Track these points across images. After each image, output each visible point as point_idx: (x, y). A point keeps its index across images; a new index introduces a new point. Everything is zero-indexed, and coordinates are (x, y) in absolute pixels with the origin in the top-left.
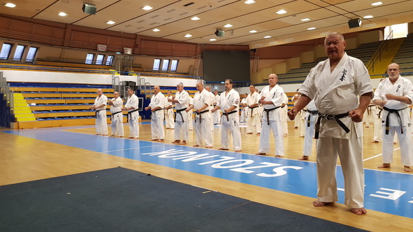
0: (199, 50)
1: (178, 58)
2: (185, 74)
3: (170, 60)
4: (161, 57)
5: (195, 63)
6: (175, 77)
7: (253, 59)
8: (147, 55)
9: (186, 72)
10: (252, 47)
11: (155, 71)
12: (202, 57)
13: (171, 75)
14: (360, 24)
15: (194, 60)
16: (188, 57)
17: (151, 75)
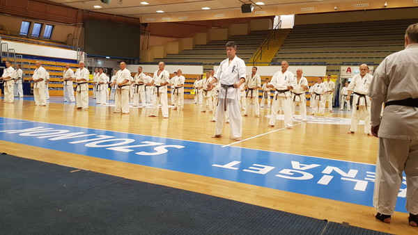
0: (80, 16)
1: (54, 23)
2: (62, 43)
3: (42, 25)
4: (31, 19)
5: (75, 31)
6: (49, 45)
7: (144, 34)
8: (13, 15)
9: (63, 41)
10: (143, 21)
11: (22, 36)
12: (84, 26)
13: (44, 42)
14: (252, 9)
15: (74, 28)
16: (67, 23)
17: (16, 41)
